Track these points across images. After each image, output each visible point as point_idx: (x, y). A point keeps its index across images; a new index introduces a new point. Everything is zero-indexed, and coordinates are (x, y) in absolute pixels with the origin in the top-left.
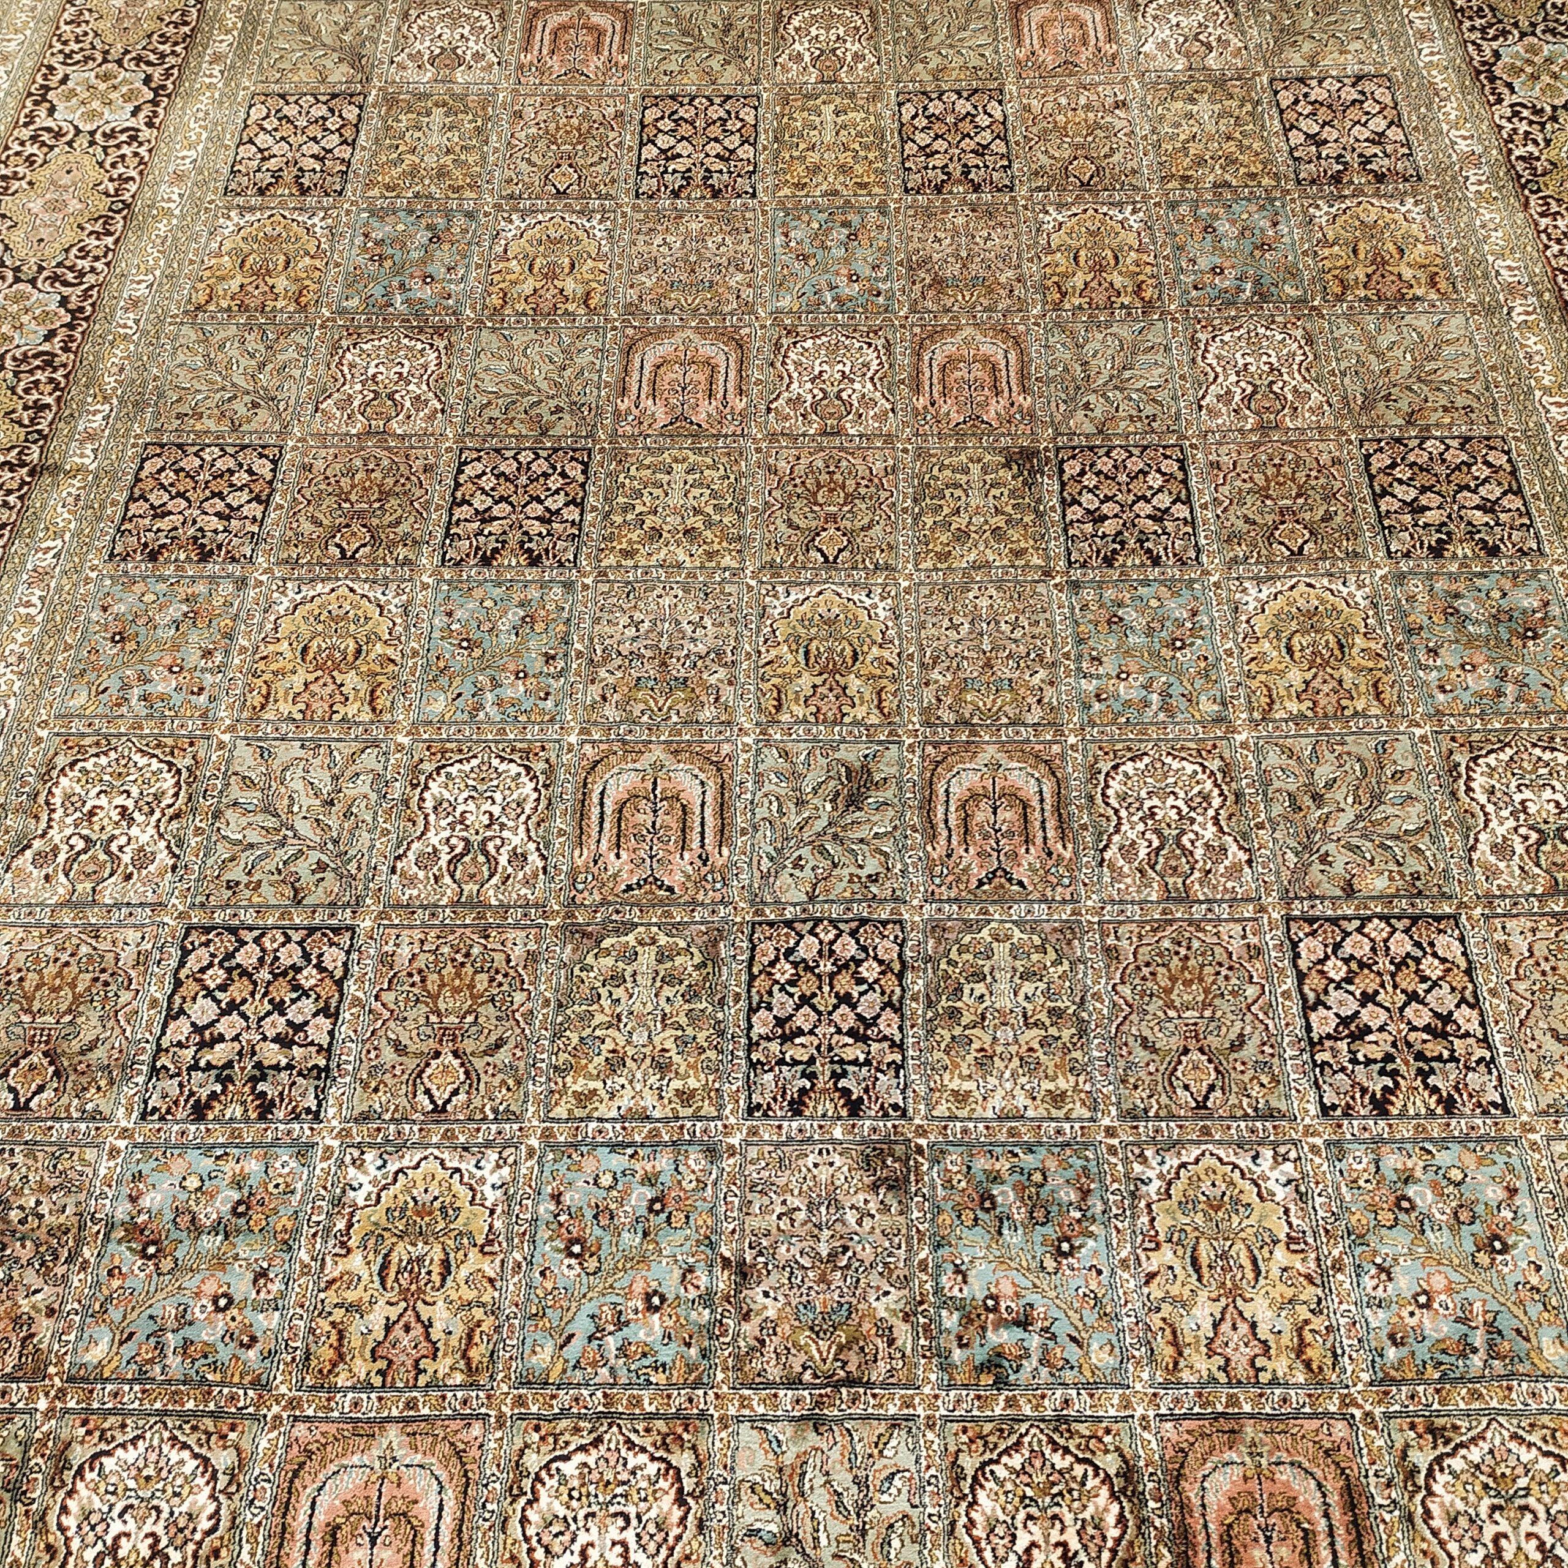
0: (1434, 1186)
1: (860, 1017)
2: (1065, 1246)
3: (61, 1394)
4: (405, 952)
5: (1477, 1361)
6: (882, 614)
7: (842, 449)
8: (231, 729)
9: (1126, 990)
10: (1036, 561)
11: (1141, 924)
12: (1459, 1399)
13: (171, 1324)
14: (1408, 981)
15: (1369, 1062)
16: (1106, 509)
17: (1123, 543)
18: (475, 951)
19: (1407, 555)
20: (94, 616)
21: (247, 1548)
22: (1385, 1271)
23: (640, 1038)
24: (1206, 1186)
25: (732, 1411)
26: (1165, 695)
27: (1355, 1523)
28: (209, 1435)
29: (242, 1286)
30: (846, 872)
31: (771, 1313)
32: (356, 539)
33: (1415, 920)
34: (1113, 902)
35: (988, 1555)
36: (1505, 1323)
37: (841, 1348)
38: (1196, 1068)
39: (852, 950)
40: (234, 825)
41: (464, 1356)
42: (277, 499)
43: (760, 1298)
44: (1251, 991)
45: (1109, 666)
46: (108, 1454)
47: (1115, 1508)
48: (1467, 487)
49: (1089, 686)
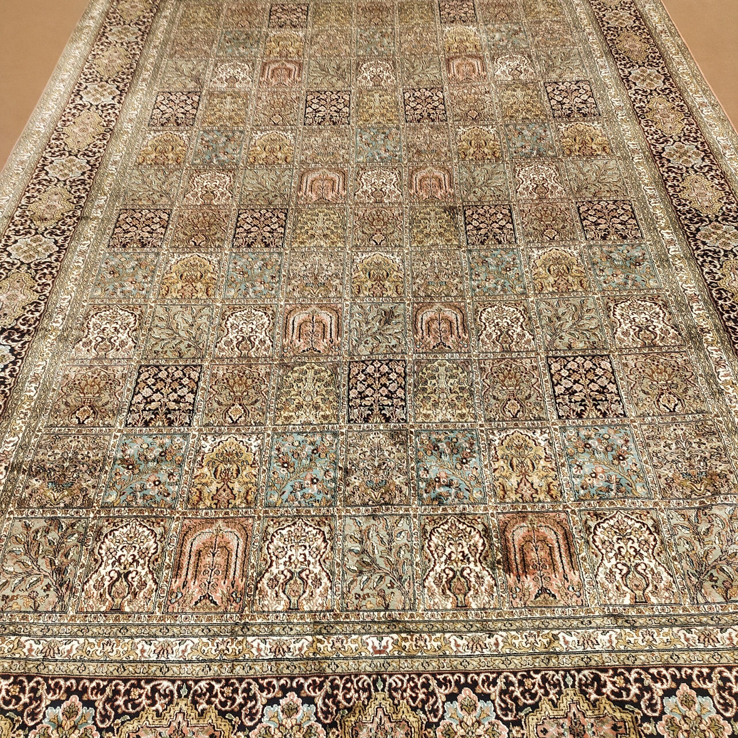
0: (598, 440)
1: (389, 391)
2: (464, 461)
3: (99, 512)
4: (221, 373)
5: (613, 493)
6: (398, 261)
7: (382, 207)
8: (155, 302)
9: (488, 381)
10: (455, 243)
11: (493, 360)
12: (606, 505)
13: (138, 489)
14: (590, 376)
15: (576, 402)
16: (481, 226)
17: (488, 237)
18: (247, 372)
19: (593, 239)
20: (103, 266)
21: (168, 558)
22: (580, 466)
23: (309, 398)
24: (516, 442)
25: (343, 514)
26: (503, 286)
27: (568, 544)
28: (153, 523)
29: (164, 478)
30: (384, 345)
31: (357, 484)
32: (200, 240)
33: (593, 357)
34: (483, 352)
35: (436, 556)
36: (623, 482)
37: (382, 494)
38: (513, 405)
39: (387, 369)
40: (156, 333)
41: (245, 498)
42: (170, 226)
43: (353, 480)
44: (533, 381)
45: (483, 277)
46: (116, 530)
47: (481, 541)
48: (615, 217)
49: (475, 284)
